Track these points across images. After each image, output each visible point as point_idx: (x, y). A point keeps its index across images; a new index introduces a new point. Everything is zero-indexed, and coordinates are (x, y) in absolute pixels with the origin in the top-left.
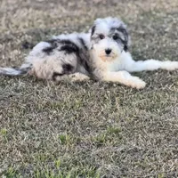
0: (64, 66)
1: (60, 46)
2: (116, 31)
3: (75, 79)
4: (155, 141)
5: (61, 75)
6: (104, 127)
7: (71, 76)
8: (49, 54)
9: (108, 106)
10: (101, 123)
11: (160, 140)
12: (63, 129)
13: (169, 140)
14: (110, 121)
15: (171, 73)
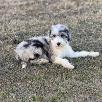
0: (35, 55)
1: (33, 44)
2: (62, 33)
3: (41, 62)
4: (83, 99)
5: (33, 60)
6: (56, 90)
7: (38, 60)
8: (26, 48)
9: (59, 78)
10: (55, 88)
11: (86, 99)
12: (34, 92)
13: (91, 98)
14: (60, 87)
15: (94, 59)
